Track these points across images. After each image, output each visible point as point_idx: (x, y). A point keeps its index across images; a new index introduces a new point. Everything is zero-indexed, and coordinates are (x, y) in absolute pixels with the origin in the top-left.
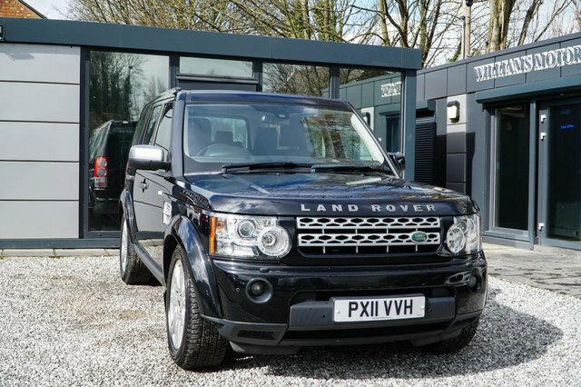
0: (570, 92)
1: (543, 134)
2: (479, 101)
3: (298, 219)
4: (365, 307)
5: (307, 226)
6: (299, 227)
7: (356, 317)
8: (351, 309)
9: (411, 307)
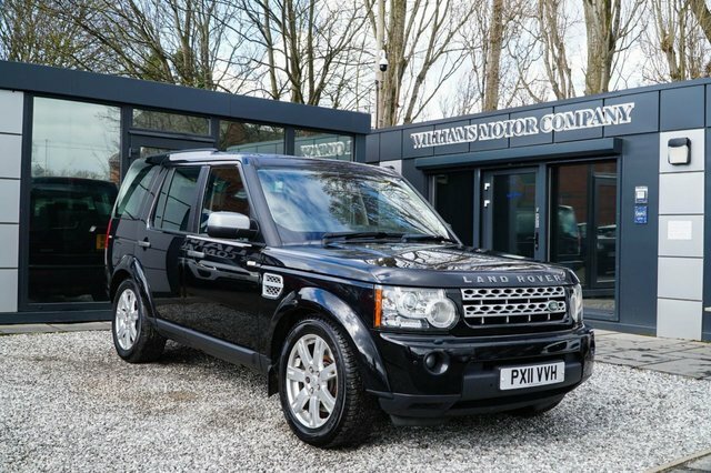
0: (520, 162)
1: (487, 202)
2: (418, 168)
3: (463, 291)
4: (523, 375)
5: (470, 298)
6: (464, 299)
7: (517, 385)
8: (513, 377)
9: (555, 372)
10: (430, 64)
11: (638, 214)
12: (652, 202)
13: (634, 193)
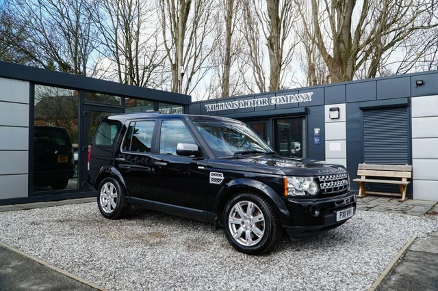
0: (260, 118)
3: (319, 177)
4: (343, 214)
6: (320, 181)
7: (342, 218)
8: (340, 215)
10: (194, 73)
11: (316, 140)
12: (322, 135)
13: (314, 131)
